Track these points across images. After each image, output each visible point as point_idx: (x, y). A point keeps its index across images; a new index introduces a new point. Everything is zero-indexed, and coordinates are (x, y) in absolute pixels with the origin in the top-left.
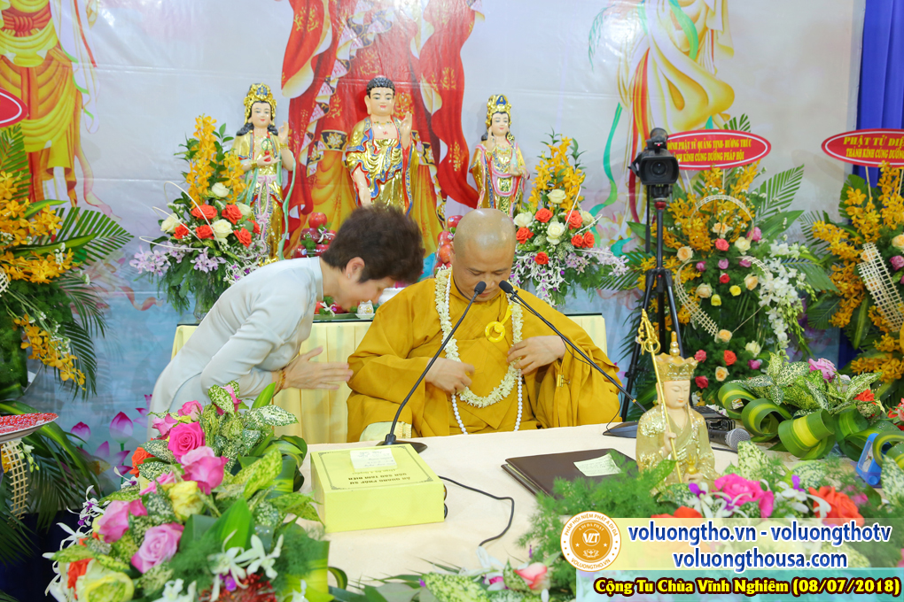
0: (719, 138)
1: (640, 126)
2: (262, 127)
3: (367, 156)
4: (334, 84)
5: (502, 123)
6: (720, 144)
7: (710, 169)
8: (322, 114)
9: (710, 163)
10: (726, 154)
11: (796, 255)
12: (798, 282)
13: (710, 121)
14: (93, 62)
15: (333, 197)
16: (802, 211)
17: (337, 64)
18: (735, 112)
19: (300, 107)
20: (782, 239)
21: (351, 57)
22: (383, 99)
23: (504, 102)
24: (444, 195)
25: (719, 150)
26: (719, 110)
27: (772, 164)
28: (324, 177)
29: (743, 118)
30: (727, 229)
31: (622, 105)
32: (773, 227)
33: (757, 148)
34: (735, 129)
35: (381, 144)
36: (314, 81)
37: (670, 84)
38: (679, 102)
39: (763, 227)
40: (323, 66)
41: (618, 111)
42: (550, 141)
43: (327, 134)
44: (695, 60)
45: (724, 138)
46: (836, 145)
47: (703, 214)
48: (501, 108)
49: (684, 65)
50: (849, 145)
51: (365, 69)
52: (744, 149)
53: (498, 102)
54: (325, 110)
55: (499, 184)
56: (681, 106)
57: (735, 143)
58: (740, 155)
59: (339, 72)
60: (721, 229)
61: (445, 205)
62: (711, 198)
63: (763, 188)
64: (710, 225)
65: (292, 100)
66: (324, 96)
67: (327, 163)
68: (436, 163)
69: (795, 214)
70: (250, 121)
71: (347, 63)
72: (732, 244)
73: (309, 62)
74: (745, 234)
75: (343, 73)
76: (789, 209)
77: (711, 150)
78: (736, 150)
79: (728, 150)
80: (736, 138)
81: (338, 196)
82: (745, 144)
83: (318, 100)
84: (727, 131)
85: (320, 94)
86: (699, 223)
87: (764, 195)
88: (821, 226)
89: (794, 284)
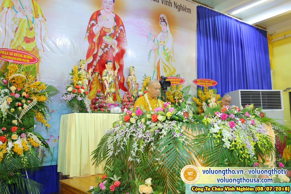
0: (174, 78)
1: (158, 75)
2: (83, 69)
3: (107, 78)
4: (97, 61)
5: (133, 72)
6: (175, 80)
7: (173, 85)
8: (94, 68)
9: (173, 84)
10: (176, 82)
11: (191, 104)
12: (192, 109)
13: (172, 75)
14: (44, 51)
15: (96, 87)
16: (191, 95)
17: (98, 56)
18: (176, 73)
19: (90, 65)
20: (188, 100)
21: (101, 55)
22: (110, 65)
23: (134, 68)
24: (119, 88)
25: (175, 81)
26: (173, 73)
27: (185, 85)
28: (94, 82)
29: (179, 75)
30: (178, 98)
31: (155, 71)
32: (186, 98)
33: (182, 81)
34: (178, 77)
35: (110, 75)
36: (93, 60)
37: (164, 67)
38: (165, 71)
39: (184, 98)
40: (95, 56)
41: (154, 72)
42: (144, 76)
43: (95, 72)
44: (168, 62)
45: (176, 79)
46: (195, 82)
47: (172, 95)
48: (133, 69)
49: (166, 63)
50: (198, 82)
51: (104, 58)
52: (180, 81)
53: (133, 68)
54: (95, 67)
55: (134, 86)
56: (166, 72)
57: (178, 80)
58: (179, 82)
59: (98, 58)
60: (176, 98)
61: (120, 91)
62: (174, 91)
63: (183, 90)
64: (174, 97)
65: (88, 64)
66: (95, 63)
67: (95, 79)
68: (118, 81)
69: (190, 95)
70: (80, 68)
71: (100, 56)
72: (179, 101)
73: (92, 56)
74: (181, 99)
75: (99, 58)
76: (188, 94)
77: (173, 81)
78: (178, 81)
79: (176, 81)
80: (178, 79)
81: (97, 87)
82: (180, 80)
83: (93, 64)
84: (176, 77)
85: (94, 63)
86: (172, 96)
87: (184, 91)
88: (194, 98)
89: (191, 110)
